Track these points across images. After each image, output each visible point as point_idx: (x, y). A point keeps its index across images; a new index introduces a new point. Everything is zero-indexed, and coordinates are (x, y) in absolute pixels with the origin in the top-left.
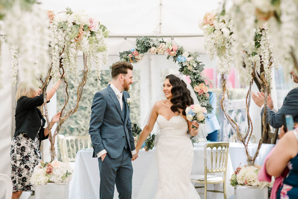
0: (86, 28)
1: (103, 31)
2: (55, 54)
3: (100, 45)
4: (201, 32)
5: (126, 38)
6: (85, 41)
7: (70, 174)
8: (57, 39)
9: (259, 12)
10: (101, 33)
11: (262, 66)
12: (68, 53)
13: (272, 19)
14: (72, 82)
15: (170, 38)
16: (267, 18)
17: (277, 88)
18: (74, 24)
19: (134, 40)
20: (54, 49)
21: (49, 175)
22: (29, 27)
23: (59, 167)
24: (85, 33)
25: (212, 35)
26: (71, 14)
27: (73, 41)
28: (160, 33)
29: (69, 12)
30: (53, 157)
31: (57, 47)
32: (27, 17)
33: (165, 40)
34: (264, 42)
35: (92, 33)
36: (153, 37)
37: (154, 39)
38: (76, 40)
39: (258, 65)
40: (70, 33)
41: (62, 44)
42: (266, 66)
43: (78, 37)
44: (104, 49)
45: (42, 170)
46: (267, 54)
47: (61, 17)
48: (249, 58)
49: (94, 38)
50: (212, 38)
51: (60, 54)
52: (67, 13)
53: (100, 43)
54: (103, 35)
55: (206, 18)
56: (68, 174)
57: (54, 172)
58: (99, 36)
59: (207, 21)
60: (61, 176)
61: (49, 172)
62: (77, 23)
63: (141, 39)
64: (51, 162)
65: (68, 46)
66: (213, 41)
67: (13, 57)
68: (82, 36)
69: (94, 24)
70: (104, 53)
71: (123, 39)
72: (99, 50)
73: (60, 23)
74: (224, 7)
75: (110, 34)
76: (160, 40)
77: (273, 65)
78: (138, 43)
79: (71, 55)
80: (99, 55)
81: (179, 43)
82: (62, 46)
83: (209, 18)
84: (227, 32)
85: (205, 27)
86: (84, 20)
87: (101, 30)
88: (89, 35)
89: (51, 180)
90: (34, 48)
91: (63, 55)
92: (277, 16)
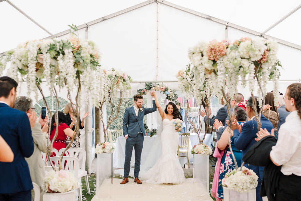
0: (121, 78)
1: (130, 79)
2: (107, 90)
3: (128, 86)
4: (177, 80)
5: (140, 82)
6: (121, 84)
7: (114, 148)
8: (108, 83)
9: (206, 70)
10: (129, 80)
11: (206, 96)
12: (113, 90)
13: (213, 73)
14: (114, 104)
15: (162, 83)
16: (210, 73)
17: (213, 107)
18: (116, 76)
19: (144, 84)
20: (106, 88)
21: (103, 149)
22: (95, 77)
23: (109, 145)
24: (121, 80)
25: (183, 81)
26: (114, 71)
27: (115, 84)
28: (157, 80)
29: (113, 70)
30: (105, 140)
31: (107, 87)
32: (94, 73)
33: (159, 83)
34: (208, 85)
35: (124, 80)
36: (153, 82)
37: (154, 83)
38: (117, 84)
39: (205, 96)
40: (114, 80)
41: (110, 86)
42: (208, 96)
43: (117, 82)
44: (130, 88)
45: (100, 146)
46: (209, 90)
47: (109, 73)
48: (200, 92)
49: (125, 83)
50: (182, 83)
51: (109, 90)
52: (112, 71)
53: (128, 85)
54: (130, 81)
55: (179, 73)
56: (112, 148)
57: (106, 147)
58: (128, 82)
59: (180, 75)
60: (109, 149)
61: (104, 148)
62: (117, 75)
63: (148, 83)
64: (105, 143)
65: (113, 87)
66: (183, 84)
67: (86, 92)
68: (119, 82)
69: (125, 76)
70: (130, 90)
71: (139, 83)
72: (128, 89)
73: (109, 76)
74: (189, 67)
75: (133, 81)
76: (157, 83)
77: (211, 95)
78: (146, 85)
79: (114, 91)
80: (128, 91)
81: (166, 85)
82: (110, 87)
83: (181, 73)
84: (189, 80)
85: (179, 77)
86: (120, 74)
87: (129, 79)
88: (123, 81)
89: (104, 151)
90: (97, 88)
91: (110, 91)
92: (215, 72)
